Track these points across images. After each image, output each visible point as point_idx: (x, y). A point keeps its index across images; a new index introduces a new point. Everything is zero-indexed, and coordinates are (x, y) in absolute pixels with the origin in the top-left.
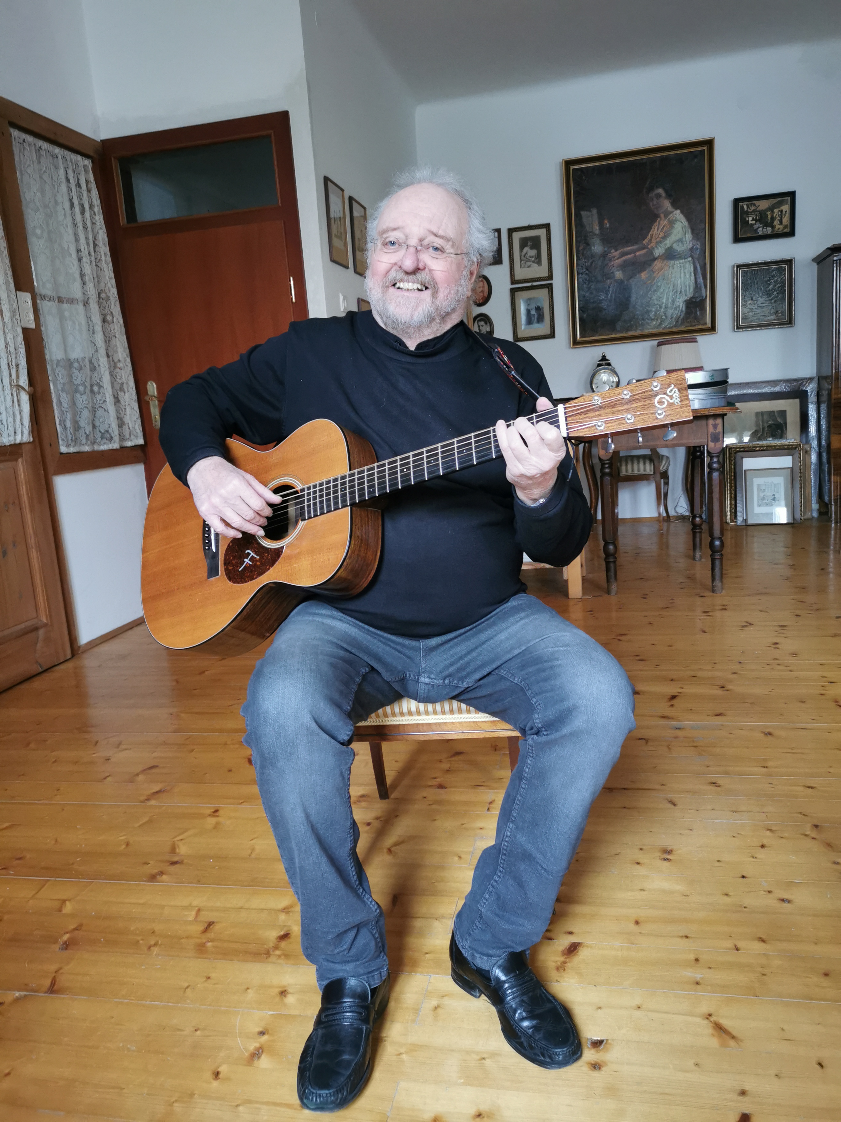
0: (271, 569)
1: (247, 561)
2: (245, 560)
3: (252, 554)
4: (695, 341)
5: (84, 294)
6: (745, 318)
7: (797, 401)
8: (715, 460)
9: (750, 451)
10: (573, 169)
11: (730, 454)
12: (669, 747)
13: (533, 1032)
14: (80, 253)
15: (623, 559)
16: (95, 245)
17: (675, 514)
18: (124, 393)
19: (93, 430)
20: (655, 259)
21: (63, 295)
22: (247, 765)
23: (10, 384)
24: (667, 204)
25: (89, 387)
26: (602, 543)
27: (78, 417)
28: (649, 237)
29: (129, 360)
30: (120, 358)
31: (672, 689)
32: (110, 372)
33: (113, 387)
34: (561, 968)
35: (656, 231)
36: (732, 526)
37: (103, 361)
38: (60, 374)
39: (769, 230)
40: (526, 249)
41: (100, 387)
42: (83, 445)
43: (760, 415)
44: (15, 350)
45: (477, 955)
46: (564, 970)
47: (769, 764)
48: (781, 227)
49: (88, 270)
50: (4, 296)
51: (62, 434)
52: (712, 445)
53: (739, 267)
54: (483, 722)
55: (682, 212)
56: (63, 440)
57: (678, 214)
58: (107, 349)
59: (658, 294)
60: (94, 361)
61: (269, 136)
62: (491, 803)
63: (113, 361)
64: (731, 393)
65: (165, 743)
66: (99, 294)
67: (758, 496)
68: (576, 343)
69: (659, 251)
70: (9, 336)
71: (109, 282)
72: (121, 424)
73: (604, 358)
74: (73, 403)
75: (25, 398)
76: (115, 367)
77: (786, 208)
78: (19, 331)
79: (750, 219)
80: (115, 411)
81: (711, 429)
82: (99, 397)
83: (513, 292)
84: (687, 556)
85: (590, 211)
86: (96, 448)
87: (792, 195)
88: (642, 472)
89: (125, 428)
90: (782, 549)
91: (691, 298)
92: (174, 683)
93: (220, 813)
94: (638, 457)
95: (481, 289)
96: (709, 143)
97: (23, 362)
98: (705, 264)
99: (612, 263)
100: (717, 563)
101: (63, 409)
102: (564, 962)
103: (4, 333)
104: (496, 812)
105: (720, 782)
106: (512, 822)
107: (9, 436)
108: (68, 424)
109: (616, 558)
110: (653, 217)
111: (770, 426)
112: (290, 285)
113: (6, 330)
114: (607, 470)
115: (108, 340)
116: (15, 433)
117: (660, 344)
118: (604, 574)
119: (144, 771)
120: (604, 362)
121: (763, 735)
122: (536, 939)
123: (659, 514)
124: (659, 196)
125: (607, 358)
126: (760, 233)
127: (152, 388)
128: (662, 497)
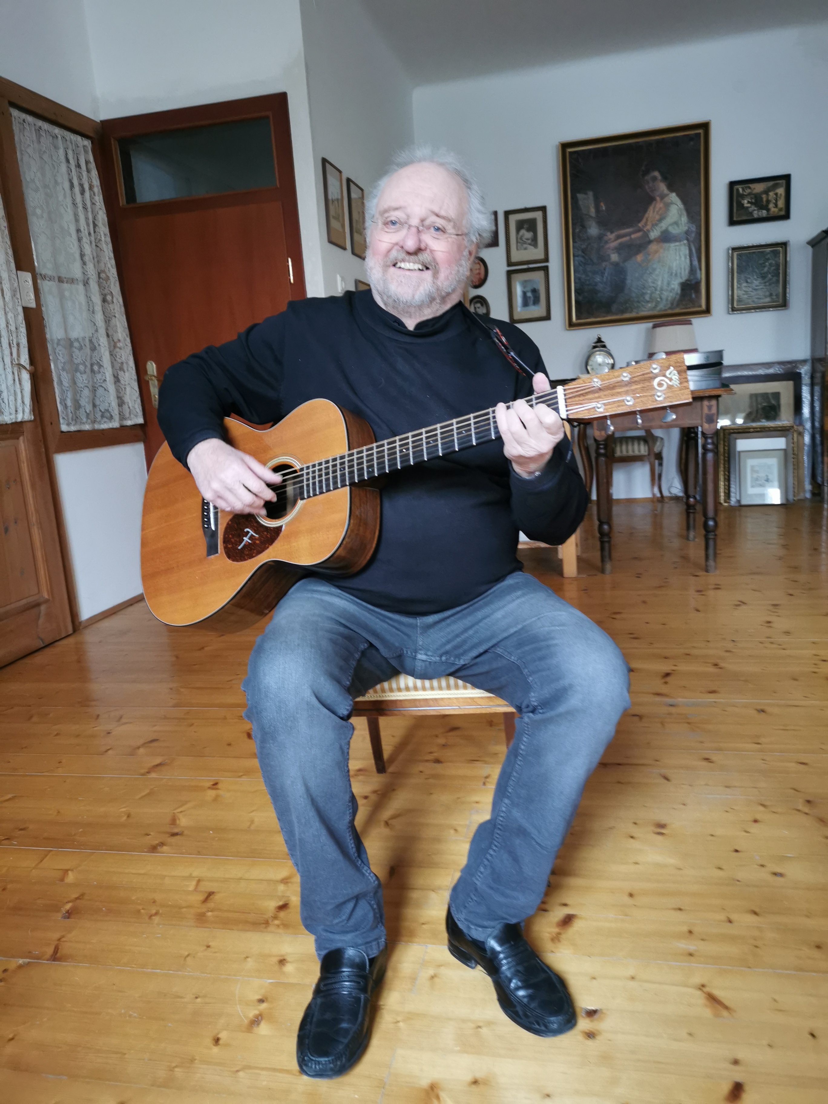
0: (271, 548)
1: (246, 539)
2: (244, 538)
3: (251, 532)
4: (689, 323)
5: (84, 273)
6: (740, 301)
7: (791, 383)
8: (710, 441)
9: (744, 432)
10: (570, 152)
11: (724, 434)
12: (662, 723)
13: (528, 1002)
14: (80, 233)
15: (618, 538)
16: (95, 225)
17: (669, 495)
18: (124, 372)
19: (93, 409)
20: (650, 242)
21: (63, 276)
22: (246, 739)
23: (12, 362)
24: (663, 187)
25: (89, 366)
26: (597, 523)
27: (78, 395)
28: (644, 220)
29: (128, 340)
30: (120, 338)
31: (665, 667)
32: (110, 352)
33: (113, 367)
34: (556, 939)
35: (651, 214)
36: (726, 507)
37: (103, 341)
38: (60, 353)
39: (764, 213)
40: (523, 232)
41: (100, 366)
42: (84, 423)
43: (754, 397)
44: (16, 329)
45: (472, 927)
46: (559, 941)
47: (762, 740)
48: (776, 210)
49: (88, 250)
50: (5, 275)
51: (63, 413)
52: (706, 426)
53: (734, 249)
54: (479, 697)
55: (678, 195)
56: (63, 418)
57: (673, 197)
58: (107, 329)
59: (654, 276)
60: (94, 340)
61: (267, 117)
62: (487, 777)
63: (113, 341)
64: (726, 375)
65: (165, 718)
66: (99, 274)
67: (752, 477)
68: (571, 325)
69: (654, 234)
70: (10, 315)
71: (108, 262)
72: (121, 403)
73: (599, 340)
74: (74, 382)
75: (26, 377)
76: (115, 347)
77: (781, 191)
78: (20, 310)
79: (746, 201)
80: (115, 390)
81: (706, 410)
82: (99, 376)
83: (509, 273)
84: (681, 536)
85: (586, 194)
86: (97, 426)
87: (787, 178)
88: (637, 453)
89: (125, 407)
90: (775, 530)
91: (687, 280)
92: (174, 659)
93: (219, 786)
94: (633, 439)
95: (478, 271)
96: (705, 126)
97: (24, 341)
98: (700, 247)
99: (607, 246)
100: (711, 543)
101: (64, 388)
102: (559, 934)
103: (5, 313)
104: (492, 786)
105: (714, 758)
106: (508, 797)
107: (11, 414)
108: (69, 403)
109: (610, 538)
110: (650, 200)
111: (764, 408)
112: (288, 266)
113: (7, 309)
114: (602, 451)
115: (108, 320)
116: (16, 411)
117: (655, 326)
118: (598, 554)
119: (144, 745)
120: (599, 344)
121: (755, 712)
122: (531, 912)
123: (654, 494)
124: (655, 179)
125: (603, 340)
126: (756, 214)
127: (152, 368)
128: (656, 478)
